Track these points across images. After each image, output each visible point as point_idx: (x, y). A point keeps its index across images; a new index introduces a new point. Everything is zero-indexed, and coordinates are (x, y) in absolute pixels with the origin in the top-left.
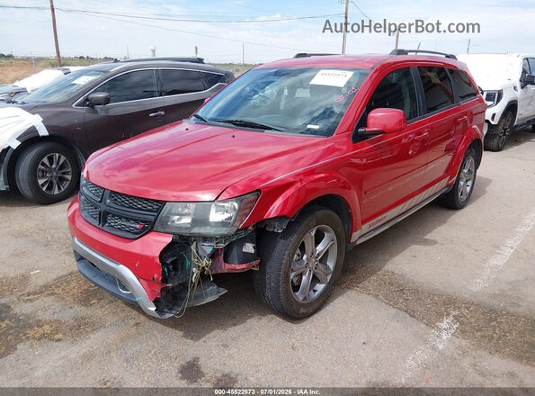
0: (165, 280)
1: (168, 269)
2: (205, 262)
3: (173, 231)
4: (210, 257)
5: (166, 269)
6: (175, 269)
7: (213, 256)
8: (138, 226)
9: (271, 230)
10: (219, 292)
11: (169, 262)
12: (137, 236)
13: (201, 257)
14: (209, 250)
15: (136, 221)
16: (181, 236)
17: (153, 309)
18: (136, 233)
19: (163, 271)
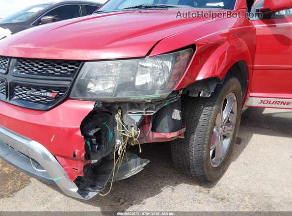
0: (88, 157)
1: (91, 142)
2: (133, 132)
3: (95, 97)
4: (139, 127)
5: (88, 143)
6: (99, 142)
7: (141, 125)
8: (50, 95)
9: (196, 96)
10: (141, 163)
11: (92, 133)
12: (50, 107)
13: (127, 126)
14: (137, 118)
15: (48, 89)
16: (104, 103)
17: (75, 189)
18: (49, 104)
19: (86, 145)
